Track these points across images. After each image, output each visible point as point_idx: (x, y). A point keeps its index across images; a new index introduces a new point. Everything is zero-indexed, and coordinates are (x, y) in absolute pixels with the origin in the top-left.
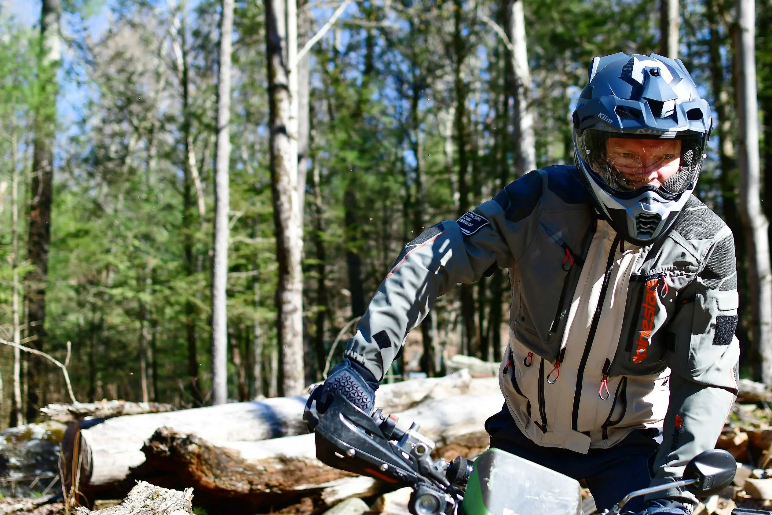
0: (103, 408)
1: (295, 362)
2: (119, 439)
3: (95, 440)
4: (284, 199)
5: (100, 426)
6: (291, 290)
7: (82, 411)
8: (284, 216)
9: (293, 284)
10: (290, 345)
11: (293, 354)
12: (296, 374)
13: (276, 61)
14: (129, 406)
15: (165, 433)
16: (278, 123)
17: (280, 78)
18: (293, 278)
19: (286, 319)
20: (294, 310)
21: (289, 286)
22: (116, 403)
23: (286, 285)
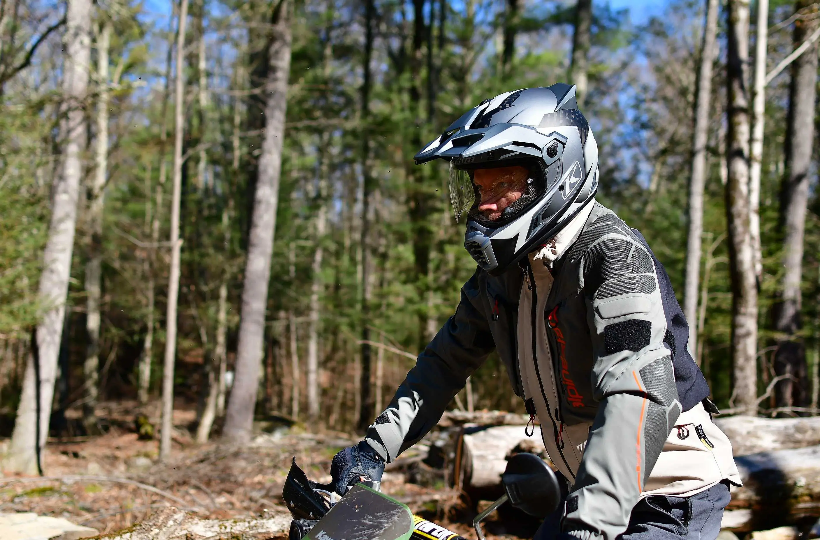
0: (481, 418)
1: (746, 386)
2: (497, 447)
3: (475, 445)
4: (738, 223)
5: (482, 433)
6: (745, 314)
7: (460, 418)
8: (737, 239)
9: (746, 307)
10: (742, 369)
11: (745, 378)
12: (747, 398)
13: (736, 86)
14: (509, 417)
15: (524, 446)
16: (735, 146)
17: (741, 101)
18: (746, 302)
19: (738, 343)
20: (748, 334)
21: (743, 310)
22: (496, 413)
23: (739, 309)
